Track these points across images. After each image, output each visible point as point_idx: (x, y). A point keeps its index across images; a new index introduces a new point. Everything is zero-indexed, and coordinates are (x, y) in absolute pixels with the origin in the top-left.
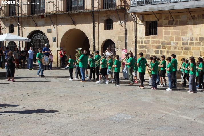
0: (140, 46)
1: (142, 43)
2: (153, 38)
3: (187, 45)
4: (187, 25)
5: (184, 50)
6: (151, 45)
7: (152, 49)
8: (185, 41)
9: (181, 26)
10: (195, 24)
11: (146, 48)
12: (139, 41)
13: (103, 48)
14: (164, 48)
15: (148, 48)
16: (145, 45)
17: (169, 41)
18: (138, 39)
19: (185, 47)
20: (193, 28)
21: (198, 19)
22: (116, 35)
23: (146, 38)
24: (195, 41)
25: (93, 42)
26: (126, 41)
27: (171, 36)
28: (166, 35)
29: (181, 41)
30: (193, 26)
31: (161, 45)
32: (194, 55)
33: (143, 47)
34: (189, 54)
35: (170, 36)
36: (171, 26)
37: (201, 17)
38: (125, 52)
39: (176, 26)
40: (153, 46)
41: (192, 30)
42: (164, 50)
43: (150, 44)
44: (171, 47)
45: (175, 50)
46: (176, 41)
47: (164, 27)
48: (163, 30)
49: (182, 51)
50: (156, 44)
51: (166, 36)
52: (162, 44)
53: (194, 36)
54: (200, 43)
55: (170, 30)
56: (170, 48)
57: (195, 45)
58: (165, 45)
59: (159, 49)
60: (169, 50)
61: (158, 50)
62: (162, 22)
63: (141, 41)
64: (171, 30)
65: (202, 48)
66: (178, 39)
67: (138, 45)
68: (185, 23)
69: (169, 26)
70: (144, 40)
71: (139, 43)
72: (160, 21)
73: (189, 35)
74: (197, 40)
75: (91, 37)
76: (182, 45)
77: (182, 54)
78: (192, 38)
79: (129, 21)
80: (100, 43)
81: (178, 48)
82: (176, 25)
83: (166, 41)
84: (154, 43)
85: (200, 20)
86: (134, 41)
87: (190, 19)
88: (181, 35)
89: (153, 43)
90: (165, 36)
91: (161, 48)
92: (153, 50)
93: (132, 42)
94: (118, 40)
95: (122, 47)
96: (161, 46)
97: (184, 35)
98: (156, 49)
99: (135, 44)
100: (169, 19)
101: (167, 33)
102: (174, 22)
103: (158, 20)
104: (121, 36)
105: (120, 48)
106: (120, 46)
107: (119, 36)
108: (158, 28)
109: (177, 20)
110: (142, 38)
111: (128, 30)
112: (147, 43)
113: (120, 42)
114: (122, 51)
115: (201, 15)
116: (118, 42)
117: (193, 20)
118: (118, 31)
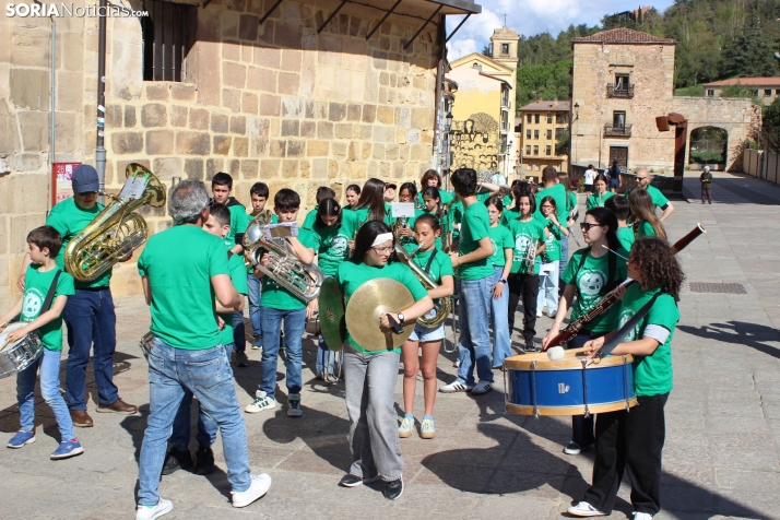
0: (123, 141)
1: (130, 121)
2: (180, 95)
3: (297, 134)
4: (298, 46)
5: (286, 158)
6: (171, 134)
7: (175, 154)
8: (290, 117)
9: (282, 51)
10: (324, 47)
11: (149, 152)
12: (117, 108)
14: (221, 146)
15: (157, 152)
16: (145, 130)
17: (242, 114)
18: (111, 98)
19: (290, 142)
20: (316, 63)
21: (332, 31)
23: (152, 93)
24: (317, 120)
27: (249, 91)
28: (230, 84)
29: (278, 115)
30: (316, 53)
31: (212, 134)
32: (314, 176)
33: (134, 143)
34: (300, 172)
35: (245, 90)
36: (250, 45)
37: (338, 23)
39: (264, 47)
40: (180, 135)
41: (311, 69)
42: (222, 156)
43: (169, 126)
44: (246, 140)
45: (260, 159)
46: (266, 117)
47: (225, 42)
48: (222, 61)
49: (282, 159)
50: (194, 127)
51: (231, 88)
52: (215, 128)
53: (316, 99)
54: (331, 125)
55: (245, 64)
56: (242, 148)
57: (319, 135)
58: (227, 132)
59: (202, 153)
60: (241, 159)
61: (198, 157)
62: (217, 17)
63: (123, 111)
64: (247, 65)
65: (336, 146)
66: (272, 107)
67: (113, 136)
68: (292, 41)
69: (244, 44)
70: (138, 104)
71: (118, 123)
73: (303, 94)
74: (324, 116)
76: (283, 134)
77: (280, 172)
78: (312, 105)
81: (268, 146)
82: (264, 43)
83: (229, 114)
84: (184, 125)
85: (336, 35)
86: (87, 107)
87: (308, 26)
88: (281, 92)
89: (180, 122)
90: (227, 87)
91: (212, 146)
92: (178, 161)
93: (79, 116)
96: (212, 140)
97: (290, 93)
98: (192, 153)
99: (101, 128)
100: (246, 8)
101: (235, 75)
102: (261, 30)
103: (205, 5)
104: (32, 68)
105: (23, 152)
106: (21, 136)
107: (19, 67)
108: (201, 47)
109: (269, 18)
110: (129, 95)
111: (62, 32)
112: (152, 121)
113: (22, 110)
114: (60, 175)
115: (337, 16)
116: (10, 114)
117: (319, 31)
118: (14, 34)
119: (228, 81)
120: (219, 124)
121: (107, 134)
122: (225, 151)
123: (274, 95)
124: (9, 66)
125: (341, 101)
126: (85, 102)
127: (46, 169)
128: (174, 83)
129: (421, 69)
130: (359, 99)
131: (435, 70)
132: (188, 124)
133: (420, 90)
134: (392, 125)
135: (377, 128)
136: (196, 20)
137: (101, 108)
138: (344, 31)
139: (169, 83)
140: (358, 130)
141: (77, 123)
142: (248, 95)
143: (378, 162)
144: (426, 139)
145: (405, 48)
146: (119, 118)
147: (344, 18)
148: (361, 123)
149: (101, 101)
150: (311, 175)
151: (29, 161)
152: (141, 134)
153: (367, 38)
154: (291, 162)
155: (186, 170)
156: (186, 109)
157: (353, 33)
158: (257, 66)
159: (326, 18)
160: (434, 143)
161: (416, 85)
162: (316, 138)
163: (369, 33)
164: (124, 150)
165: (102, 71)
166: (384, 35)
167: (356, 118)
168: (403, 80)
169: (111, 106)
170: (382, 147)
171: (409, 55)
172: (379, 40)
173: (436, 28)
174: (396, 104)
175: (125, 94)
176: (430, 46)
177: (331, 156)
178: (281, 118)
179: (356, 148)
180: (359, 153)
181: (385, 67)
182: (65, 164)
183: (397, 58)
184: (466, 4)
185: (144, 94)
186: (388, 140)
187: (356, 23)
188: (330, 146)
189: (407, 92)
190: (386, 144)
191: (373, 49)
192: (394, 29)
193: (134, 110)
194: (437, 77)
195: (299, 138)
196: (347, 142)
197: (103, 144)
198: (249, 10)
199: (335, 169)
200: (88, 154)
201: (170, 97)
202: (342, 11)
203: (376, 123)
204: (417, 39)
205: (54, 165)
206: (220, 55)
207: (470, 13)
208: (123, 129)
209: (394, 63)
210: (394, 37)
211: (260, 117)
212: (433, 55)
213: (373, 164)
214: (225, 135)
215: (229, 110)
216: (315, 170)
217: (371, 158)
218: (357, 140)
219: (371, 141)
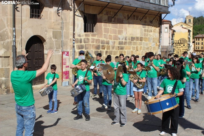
0: (79, 47)
1: (81, 42)
2: (93, 36)
3: (122, 44)
4: (123, 23)
5: (120, 50)
6: (91, 45)
7: (92, 50)
8: (121, 40)
9: (118, 24)
10: (129, 23)
11: (85, 49)
12: (78, 39)
14: (103, 48)
15: (87, 49)
17: (108, 40)
18: (76, 37)
19: (121, 46)
20: (127, 27)
21: (131, 19)
22: (48, 28)
23: (86, 35)
24: (128, 41)
25: (14, 39)
27: (110, 34)
29: (118, 40)
30: (127, 25)
31: (101, 45)
33: (82, 47)
35: (109, 34)
36: (110, 23)
38: (67, 55)
39: (114, 24)
40: (93, 45)
41: (126, 29)
42: (103, 50)
43: (90, 43)
44: (109, 46)
45: (113, 50)
46: (114, 40)
47: (104, 23)
48: (103, 27)
49: (119, 50)
51: (105, 34)
52: (102, 43)
53: (127, 36)
54: (131, 42)
56: (108, 48)
58: (105, 44)
59: (99, 49)
60: (108, 50)
61: (98, 50)
62: (102, 17)
63: (79, 40)
64: (110, 28)
65: (132, 47)
66: (116, 38)
67: (77, 45)
68: (121, 22)
69: (109, 23)
70: (83, 38)
72: (101, 15)
73: (124, 34)
74: (129, 40)
76: (119, 44)
78: (126, 37)
79: (66, 9)
81: (115, 47)
82: (114, 23)
83: (105, 40)
84: (94, 43)
85: (132, 20)
86: (71, 39)
87: (125, 18)
88: (118, 34)
89: (93, 42)
90: (105, 33)
91: (101, 48)
92: (92, 51)
93: (69, 41)
95: (58, 48)
96: (101, 46)
97: (121, 34)
98: (96, 49)
99: (74, 44)
100: (109, 15)
101: (107, 31)
102: (113, 20)
103: (99, 14)
104: (58, 30)
105: (55, 49)
106: (55, 46)
107: (54, 30)
108: (98, 24)
109: (115, 17)
110: (81, 36)
111: (65, 22)
112: (86, 42)
113: (55, 40)
114: (64, 54)
115: (133, 15)
116: (53, 41)
117: (128, 19)
118: (53, 23)
119: (105, 32)
120: (103, 42)
121: (75, 45)
122: (104, 49)
123: (116, 35)
124: (52, 30)
125: (134, 36)
126: (70, 38)
127: (61, 53)
128: (91, 33)
129: (155, 28)
130: (139, 35)
131: (159, 28)
132: (95, 42)
133: (155, 33)
134: (148, 42)
135: (144, 43)
136: (97, 18)
137: (74, 39)
138: (134, 19)
139: (90, 33)
140: (139, 43)
141: (68, 43)
142: (110, 35)
143: (144, 51)
144: (157, 45)
145: (151, 23)
146: (78, 41)
147: (134, 16)
148: (139, 41)
149: (74, 37)
150: (126, 54)
151: (57, 51)
152: (83, 45)
153: (141, 20)
154: (121, 51)
155: (94, 53)
156: (94, 39)
157: (137, 19)
158: (112, 28)
159: (129, 16)
160: (159, 46)
161: (154, 32)
162: (127, 45)
163: (141, 19)
164: (79, 49)
165: (74, 30)
166: (145, 20)
167: (138, 40)
168: (150, 31)
169: (76, 39)
170: (145, 47)
171: (152, 24)
172: (144, 21)
173: (159, 17)
174: (149, 36)
175: (80, 36)
176: (157, 22)
177: (131, 50)
178: (118, 41)
179: (138, 47)
180: (139, 49)
181: (145, 28)
182: (65, 52)
183: (149, 25)
184: (166, 11)
185: (84, 35)
186: (146, 45)
187: (137, 17)
188: (131, 47)
189: (151, 34)
190: (146, 47)
191: (142, 23)
192: (148, 18)
193: (82, 39)
194: (159, 29)
195: (123, 45)
196: (136, 46)
197: (74, 47)
198: (110, 15)
199: (132, 53)
200: (71, 49)
201: (91, 36)
202: (134, 14)
203: (143, 41)
204: (154, 20)
205: (62, 52)
206: (103, 26)
207: (167, 13)
208: (79, 44)
209: (148, 26)
210: (148, 20)
211: (113, 40)
212: (158, 24)
213: (143, 52)
214: (104, 45)
215: (105, 39)
216: (127, 53)
217: (142, 50)
218: (138, 46)
219: (142, 46)
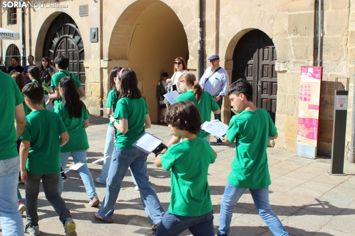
13: (232, 62)
22: (279, 10)
25: (199, 38)
26: (320, 35)
38: (314, 77)
75: (192, 23)
80: (220, 42)
86: (352, 32)
93: (345, 38)
94: (287, 29)
95: (300, 58)
104: (301, 12)
106: (293, 51)
107: (292, 13)
113: (295, 36)
114: (303, 74)
124: (288, 13)
151: (298, 65)
182: (308, 67)
